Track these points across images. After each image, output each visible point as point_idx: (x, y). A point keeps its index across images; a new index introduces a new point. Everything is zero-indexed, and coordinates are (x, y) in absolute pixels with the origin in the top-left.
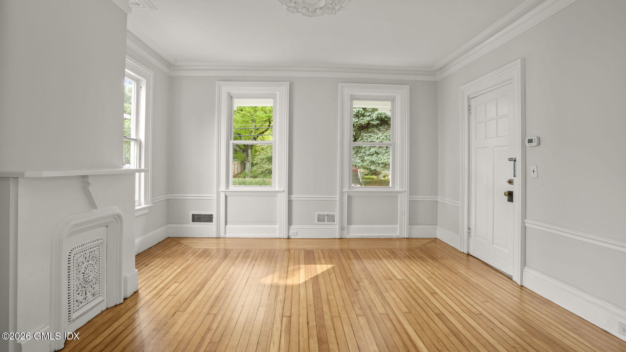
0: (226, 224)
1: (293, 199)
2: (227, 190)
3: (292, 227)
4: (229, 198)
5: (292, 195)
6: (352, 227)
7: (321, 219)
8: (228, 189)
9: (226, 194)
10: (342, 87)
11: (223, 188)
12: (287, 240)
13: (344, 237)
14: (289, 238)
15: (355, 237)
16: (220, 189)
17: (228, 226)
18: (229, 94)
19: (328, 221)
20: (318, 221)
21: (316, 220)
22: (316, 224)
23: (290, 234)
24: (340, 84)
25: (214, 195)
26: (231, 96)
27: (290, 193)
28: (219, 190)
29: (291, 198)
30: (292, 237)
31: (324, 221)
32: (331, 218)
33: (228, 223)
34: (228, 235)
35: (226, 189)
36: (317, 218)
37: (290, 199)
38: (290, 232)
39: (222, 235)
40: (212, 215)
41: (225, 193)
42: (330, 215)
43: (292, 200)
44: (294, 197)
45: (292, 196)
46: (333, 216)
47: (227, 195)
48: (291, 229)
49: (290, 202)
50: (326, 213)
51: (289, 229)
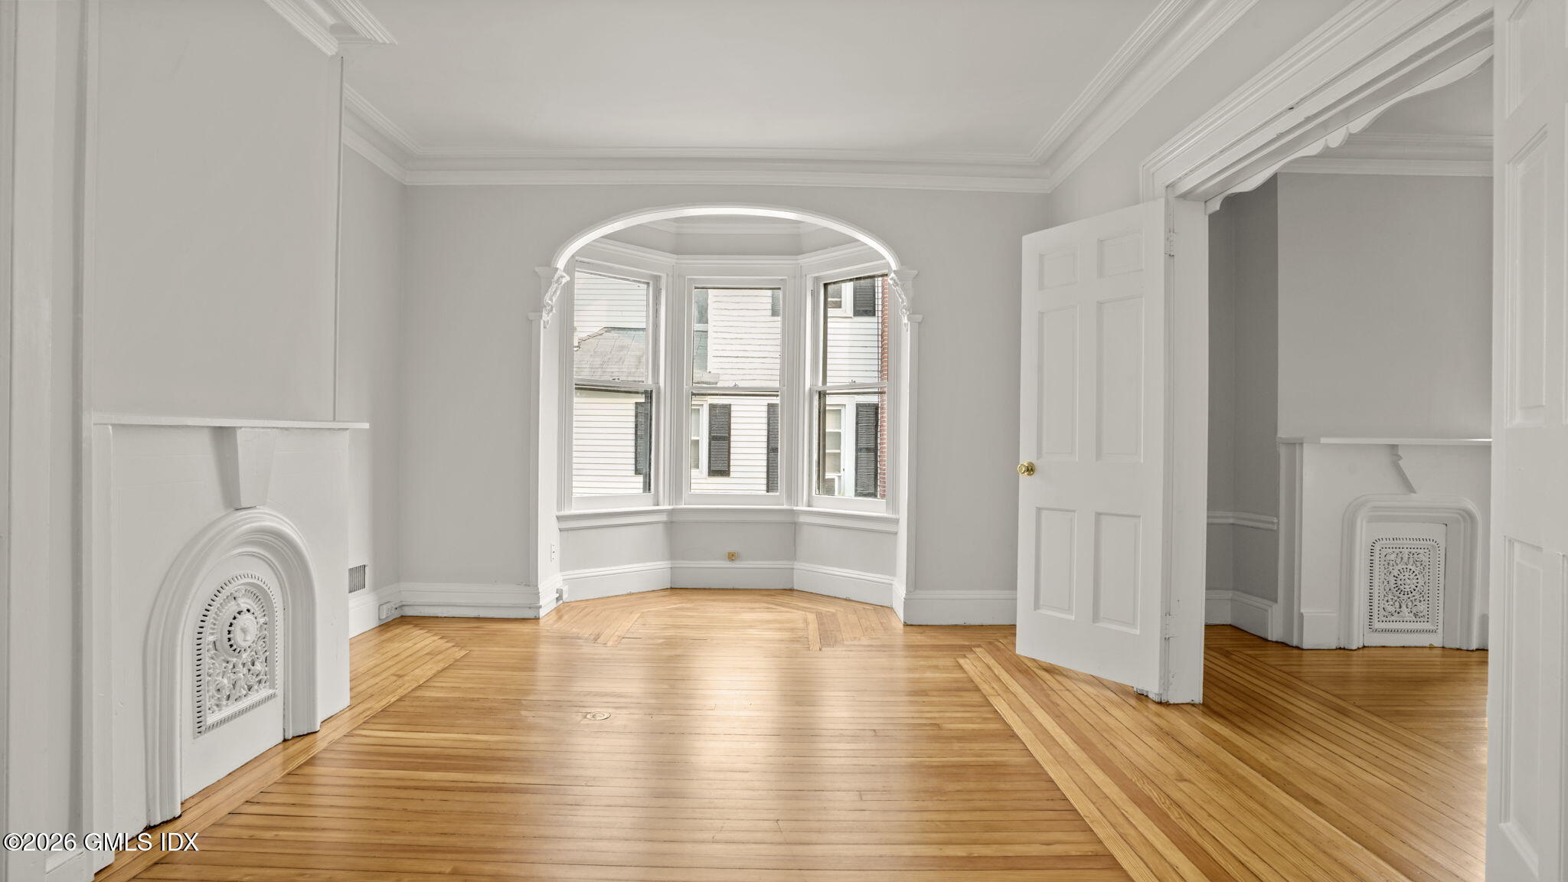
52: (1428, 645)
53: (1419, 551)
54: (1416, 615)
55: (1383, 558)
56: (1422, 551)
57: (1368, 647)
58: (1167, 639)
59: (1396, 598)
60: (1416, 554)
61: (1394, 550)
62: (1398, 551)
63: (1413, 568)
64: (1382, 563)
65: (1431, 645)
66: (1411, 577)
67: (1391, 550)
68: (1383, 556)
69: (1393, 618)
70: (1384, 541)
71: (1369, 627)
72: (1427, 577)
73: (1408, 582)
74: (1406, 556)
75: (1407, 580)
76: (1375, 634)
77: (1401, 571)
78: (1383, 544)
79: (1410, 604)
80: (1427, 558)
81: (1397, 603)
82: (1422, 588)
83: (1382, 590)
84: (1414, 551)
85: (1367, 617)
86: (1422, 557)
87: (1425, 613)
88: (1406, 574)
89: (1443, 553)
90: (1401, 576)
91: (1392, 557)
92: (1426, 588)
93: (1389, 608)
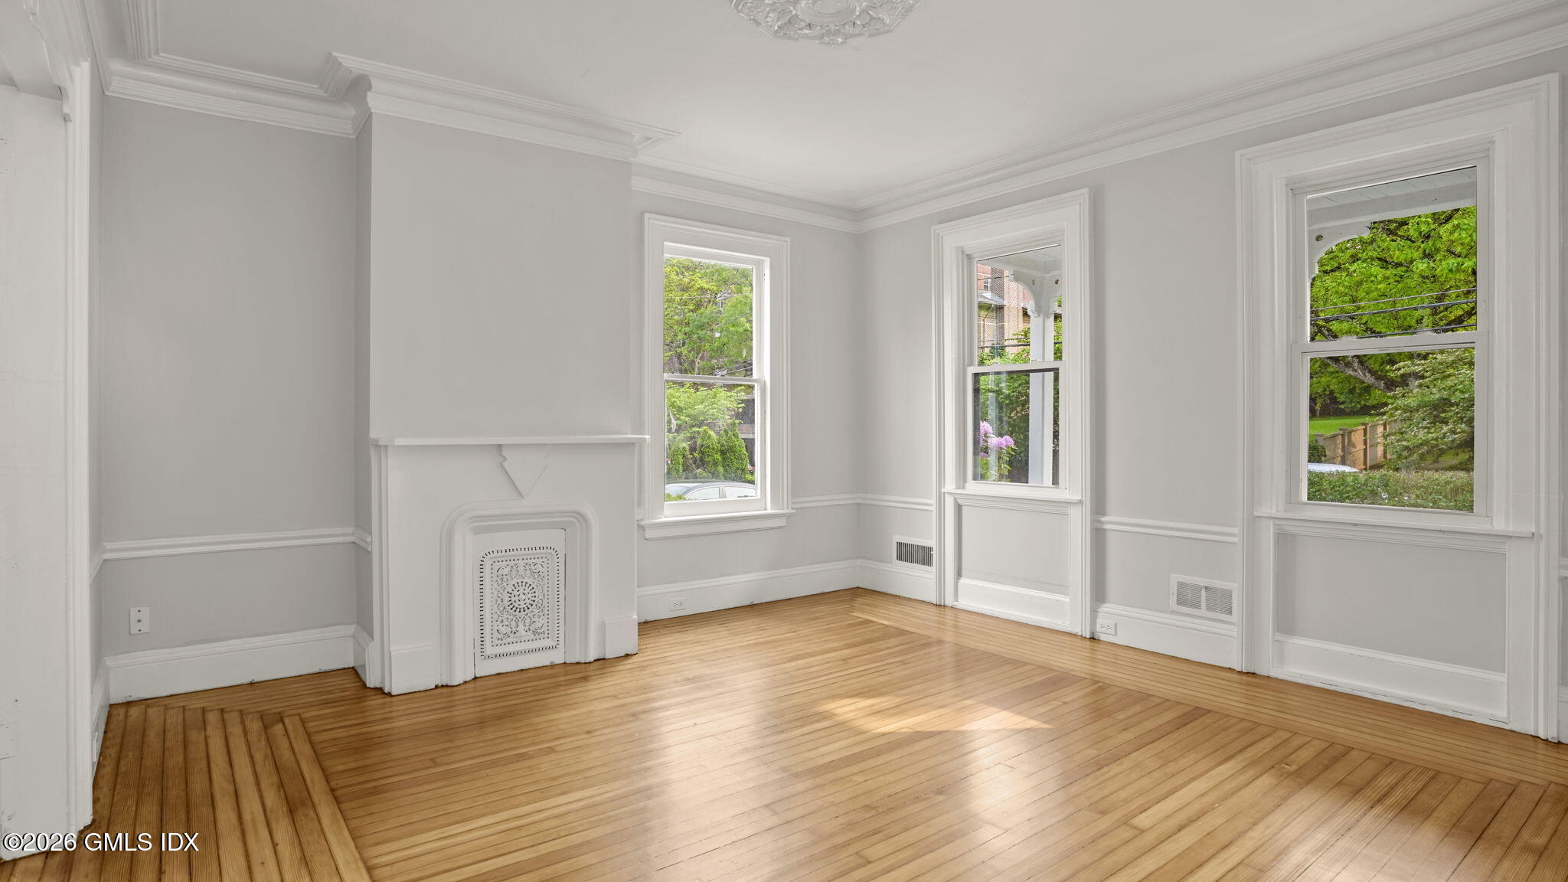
0: (959, 573)
1: (1107, 527)
2: (960, 491)
3: (1105, 608)
4: (965, 510)
5: (1104, 514)
6: (1297, 643)
7: (1187, 597)
8: (964, 488)
9: (958, 500)
10: (1249, 160)
11: (950, 486)
12: (1088, 643)
13: (1262, 671)
14: (1092, 638)
15: (1305, 682)
16: (944, 487)
17: (963, 581)
18: (963, 252)
19: (1209, 608)
20: (1180, 602)
21: (1173, 600)
22: (1173, 612)
23: (1098, 629)
24: (1238, 154)
25: (933, 501)
26: (967, 255)
27: (1099, 504)
28: (943, 490)
29: (1100, 522)
30: (1103, 637)
31: (1196, 605)
32: (1221, 602)
33: (964, 572)
34: (963, 603)
35: (956, 489)
36: (1175, 592)
37: (1099, 526)
38: (1099, 621)
39: (949, 602)
40: (931, 549)
41: (955, 499)
42: (1216, 589)
43: (1104, 530)
44: (1112, 521)
45: (1104, 519)
46: (1227, 595)
47: (961, 504)
48: (1100, 615)
49: (1098, 537)
50: (1202, 582)
51: (1094, 613)
52: (548, 663)
53: (536, 561)
54: (535, 633)
55: (495, 574)
56: (539, 561)
57: (481, 677)
59: (512, 617)
60: (532, 567)
62: (512, 563)
63: (530, 582)
64: (496, 578)
65: (552, 663)
66: (526, 592)
67: (505, 564)
68: (494, 571)
69: (509, 640)
70: (496, 554)
71: (478, 654)
72: (545, 589)
73: (524, 597)
74: (521, 568)
75: (522, 595)
76: (488, 662)
77: (516, 585)
78: (493, 557)
79: (528, 621)
80: (545, 570)
81: (513, 623)
82: (540, 601)
83: (496, 609)
84: (529, 561)
85: (478, 643)
86: (539, 567)
87: (545, 628)
88: (521, 589)
89: (562, 560)
90: (515, 592)
91: (506, 571)
92: (545, 601)
93: (503, 630)
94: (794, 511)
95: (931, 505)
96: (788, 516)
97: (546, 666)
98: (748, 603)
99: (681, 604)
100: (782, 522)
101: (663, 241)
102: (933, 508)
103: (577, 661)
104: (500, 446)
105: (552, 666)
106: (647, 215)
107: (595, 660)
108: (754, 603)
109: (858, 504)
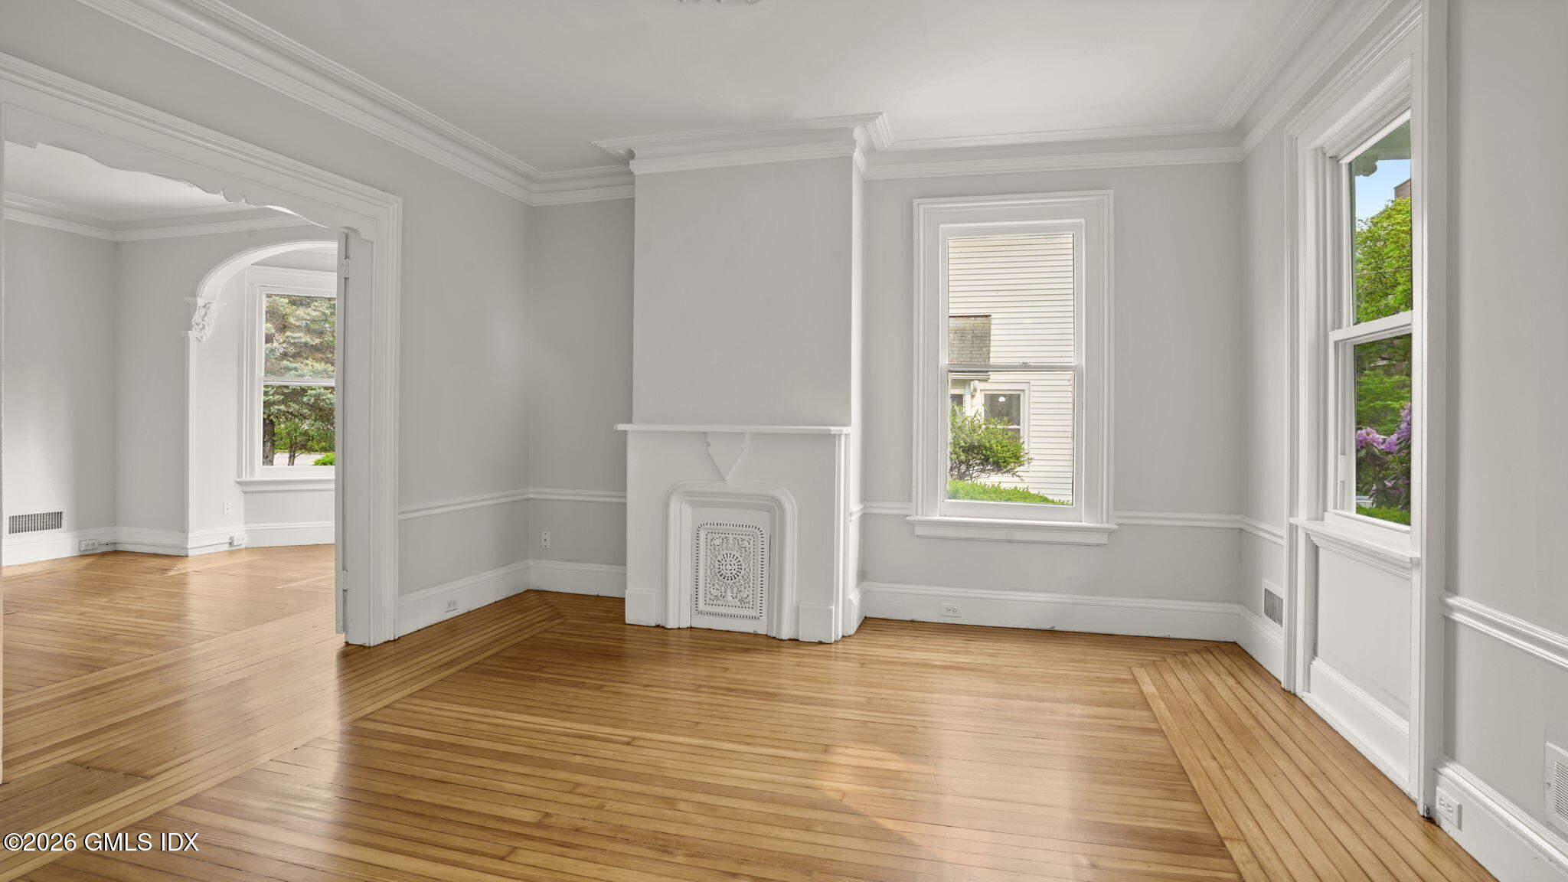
52: (752, 632)
53: (744, 537)
54: (741, 601)
55: (709, 544)
56: (747, 538)
57: (695, 628)
58: (345, 591)
59: (721, 583)
60: (740, 541)
61: (720, 535)
62: (723, 536)
63: (737, 555)
64: (709, 547)
65: (755, 631)
66: (732, 563)
67: (717, 536)
68: (709, 540)
69: (719, 602)
70: (709, 526)
71: (694, 609)
72: (752, 564)
73: (730, 567)
74: (731, 541)
75: (728, 565)
76: (699, 616)
77: (725, 556)
78: (709, 529)
79: (735, 589)
80: (752, 545)
81: (723, 588)
82: (747, 574)
83: (709, 573)
84: (739, 537)
85: (694, 599)
86: (746, 544)
87: (750, 599)
88: (728, 560)
89: (766, 541)
90: (723, 562)
91: (717, 542)
92: (751, 575)
93: (714, 592)
94: (1117, 527)
95: (1282, 538)
96: (1111, 533)
97: (749, 633)
98: (1047, 627)
99: (955, 611)
100: (1103, 539)
101: (938, 224)
102: (1285, 543)
103: (774, 635)
104: (705, 433)
105: (755, 635)
106: (916, 202)
107: (790, 640)
108: (1055, 629)
109: (1241, 529)
